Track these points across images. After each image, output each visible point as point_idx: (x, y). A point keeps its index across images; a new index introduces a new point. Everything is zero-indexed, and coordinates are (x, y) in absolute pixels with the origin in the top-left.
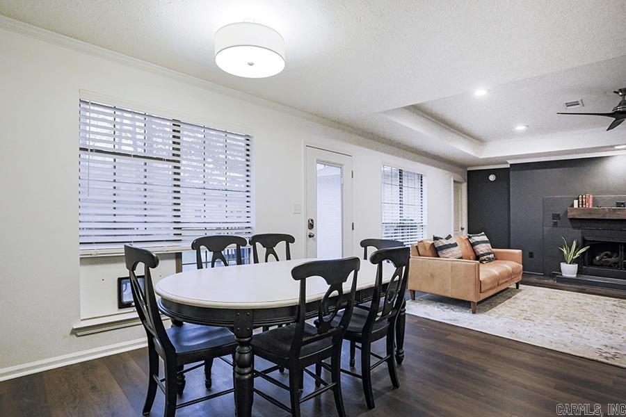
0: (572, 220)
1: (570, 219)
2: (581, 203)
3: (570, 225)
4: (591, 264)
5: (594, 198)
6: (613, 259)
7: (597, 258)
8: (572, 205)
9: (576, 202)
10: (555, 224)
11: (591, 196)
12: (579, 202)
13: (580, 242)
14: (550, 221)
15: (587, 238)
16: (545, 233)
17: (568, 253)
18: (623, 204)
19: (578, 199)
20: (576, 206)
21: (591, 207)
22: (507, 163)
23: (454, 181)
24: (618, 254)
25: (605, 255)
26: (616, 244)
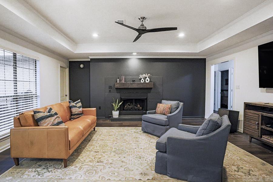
0: (117, 89)
1: (116, 88)
2: (120, 80)
3: (116, 92)
4: (124, 110)
5: (125, 78)
6: (131, 107)
7: (126, 106)
8: (117, 82)
9: (118, 79)
10: (110, 91)
11: (124, 77)
12: (119, 80)
13: (120, 100)
14: (108, 90)
15: (122, 98)
16: (106, 96)
17: (115, 105)
18: (134, 81)
19: (119, 78)
20: (118, 82)
21: (124, 82)
22: (89, 58)
23: (61, 67)
24: (133, 104)
25: (128, 105)
26: (132, 99)
